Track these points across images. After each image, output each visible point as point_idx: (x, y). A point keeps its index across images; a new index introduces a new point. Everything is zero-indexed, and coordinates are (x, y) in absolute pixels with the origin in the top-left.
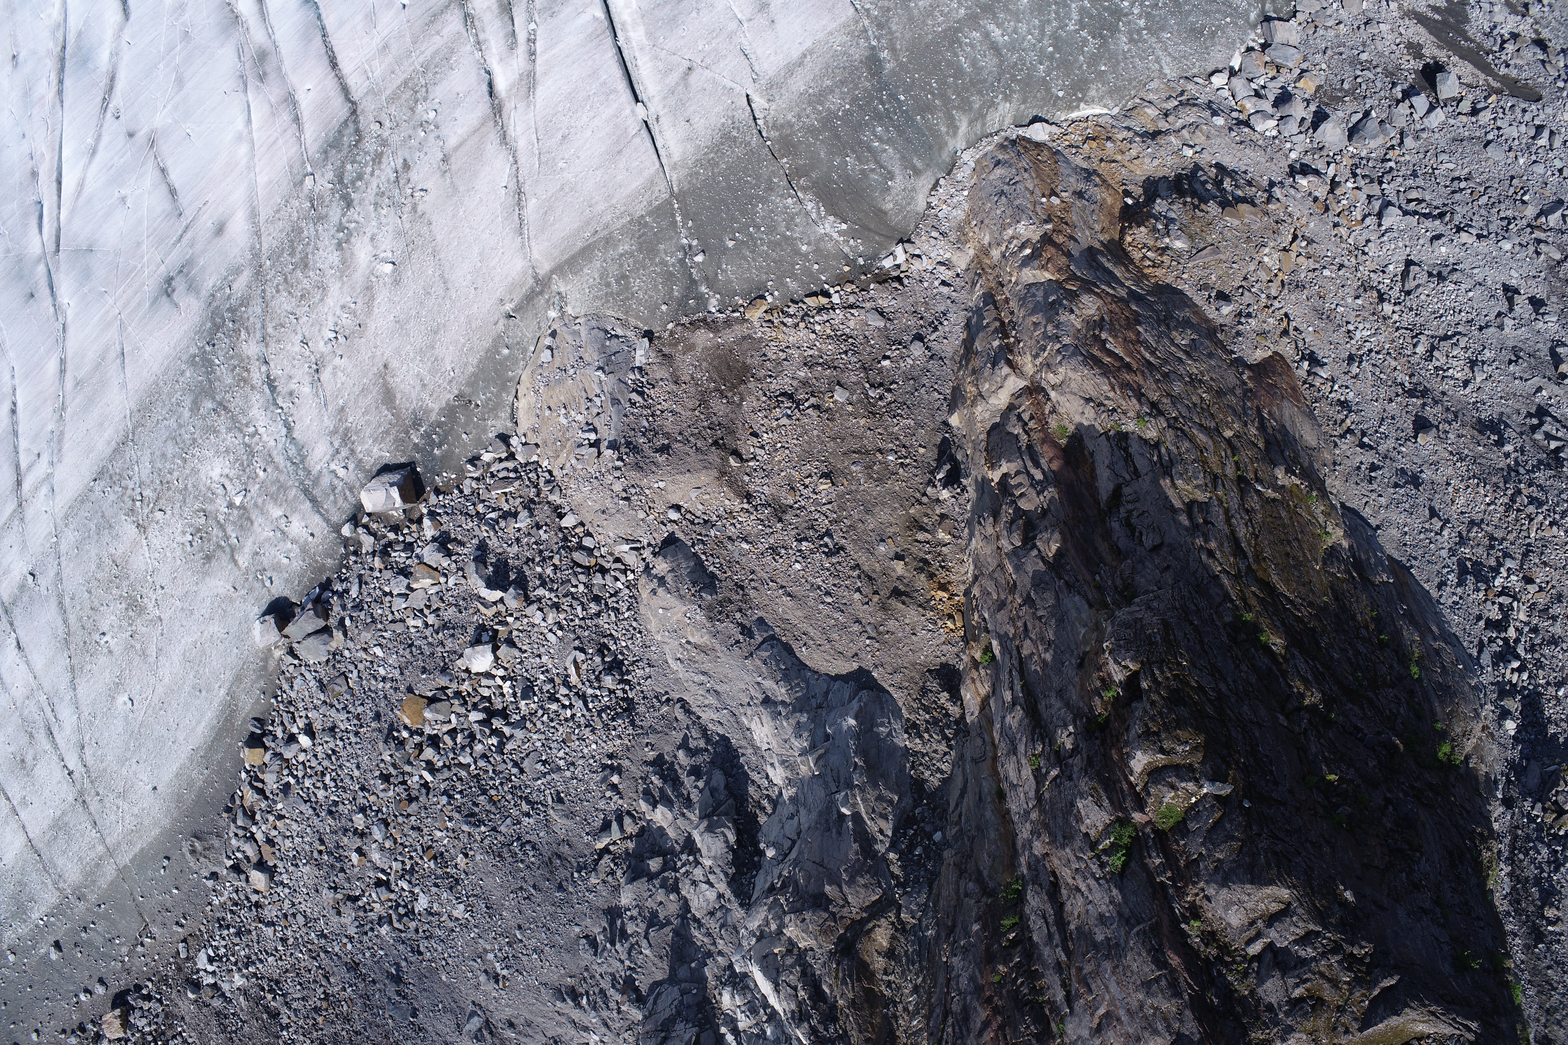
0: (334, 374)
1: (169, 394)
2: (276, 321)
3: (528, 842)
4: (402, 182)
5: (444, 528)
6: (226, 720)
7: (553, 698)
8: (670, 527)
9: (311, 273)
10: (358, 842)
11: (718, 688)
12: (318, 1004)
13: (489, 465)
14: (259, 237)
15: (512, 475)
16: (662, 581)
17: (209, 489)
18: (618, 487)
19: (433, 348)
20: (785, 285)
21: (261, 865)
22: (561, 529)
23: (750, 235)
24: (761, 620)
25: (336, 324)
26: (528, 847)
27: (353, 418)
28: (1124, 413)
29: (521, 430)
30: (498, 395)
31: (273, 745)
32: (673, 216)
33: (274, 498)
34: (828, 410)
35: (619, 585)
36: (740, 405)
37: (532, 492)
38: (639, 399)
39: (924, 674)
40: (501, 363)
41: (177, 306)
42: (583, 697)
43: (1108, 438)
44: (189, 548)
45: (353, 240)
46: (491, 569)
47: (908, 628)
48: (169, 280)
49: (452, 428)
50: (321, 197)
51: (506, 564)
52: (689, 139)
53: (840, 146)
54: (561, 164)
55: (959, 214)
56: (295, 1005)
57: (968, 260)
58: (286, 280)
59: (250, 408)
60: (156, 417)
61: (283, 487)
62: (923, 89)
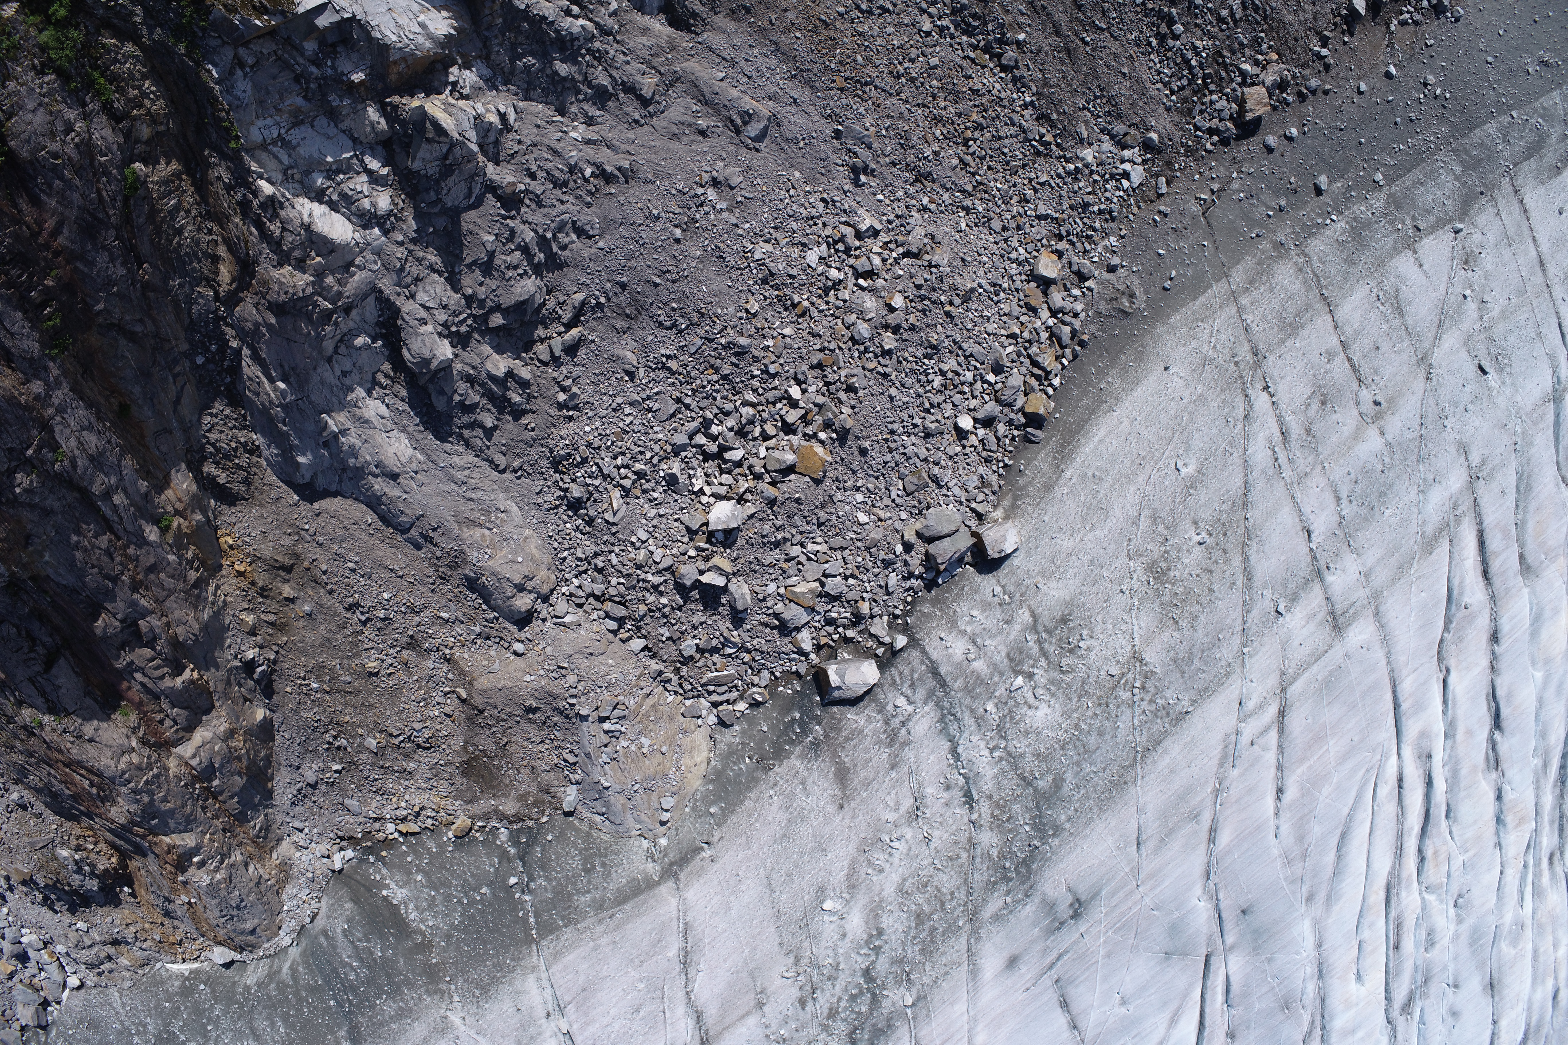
0: (898, 804)
1: (1088, 798)
2: (956, 863)
3: (668, 329)
4: (808, 988)
5: (786, 640)
6: (1069, 443)
7: (641, 475)
8: (523, 635)
9: (913, 908)
10: (892, 319)
11: (453, 486)
12: (977, 134)
13: (741, 697)
14: (969, 950)
15: (711, 688)
16: (520, 588)
17: (1053, 695)
18: (572, 679)
19: (789, 821)
20: (438, 846)
21: (1045, 284)
22: (645, 637)
23: (467, 896)
24: (418, 547)
25: (890, 854)
26: (669, 324)
27: (883, 756)
28: (54, 730)
29: (705, 731)
30: (726, 767)
31: (1012, 416)
32: (537, 923)
33: (979, 680)
34: (381, 731)
35: (576, 582)
36: (466, 743)
37: (684, 671)
38: (566, 756)
39: (252, 496)
40: (719, 799)
41: (1069, 889)
42: (605, 477)
43: (65, 710)
44: (1085, 633)
45: (865, 937)
46: (723, 601)
47: (270, 537)
48: (1076, 916)
49: (778, 738)
50: (898, 982)
51: (706, 606)
52: (518, 993)
53: (386, 967)
54: (642, 986)
55: (289, 890)
56: (1012, 130)
57: (280, 849)
58: (943, 904)
59: (996, 777)
60: (1106, 775)
61: (969, 691)
62: (315, 1008)
